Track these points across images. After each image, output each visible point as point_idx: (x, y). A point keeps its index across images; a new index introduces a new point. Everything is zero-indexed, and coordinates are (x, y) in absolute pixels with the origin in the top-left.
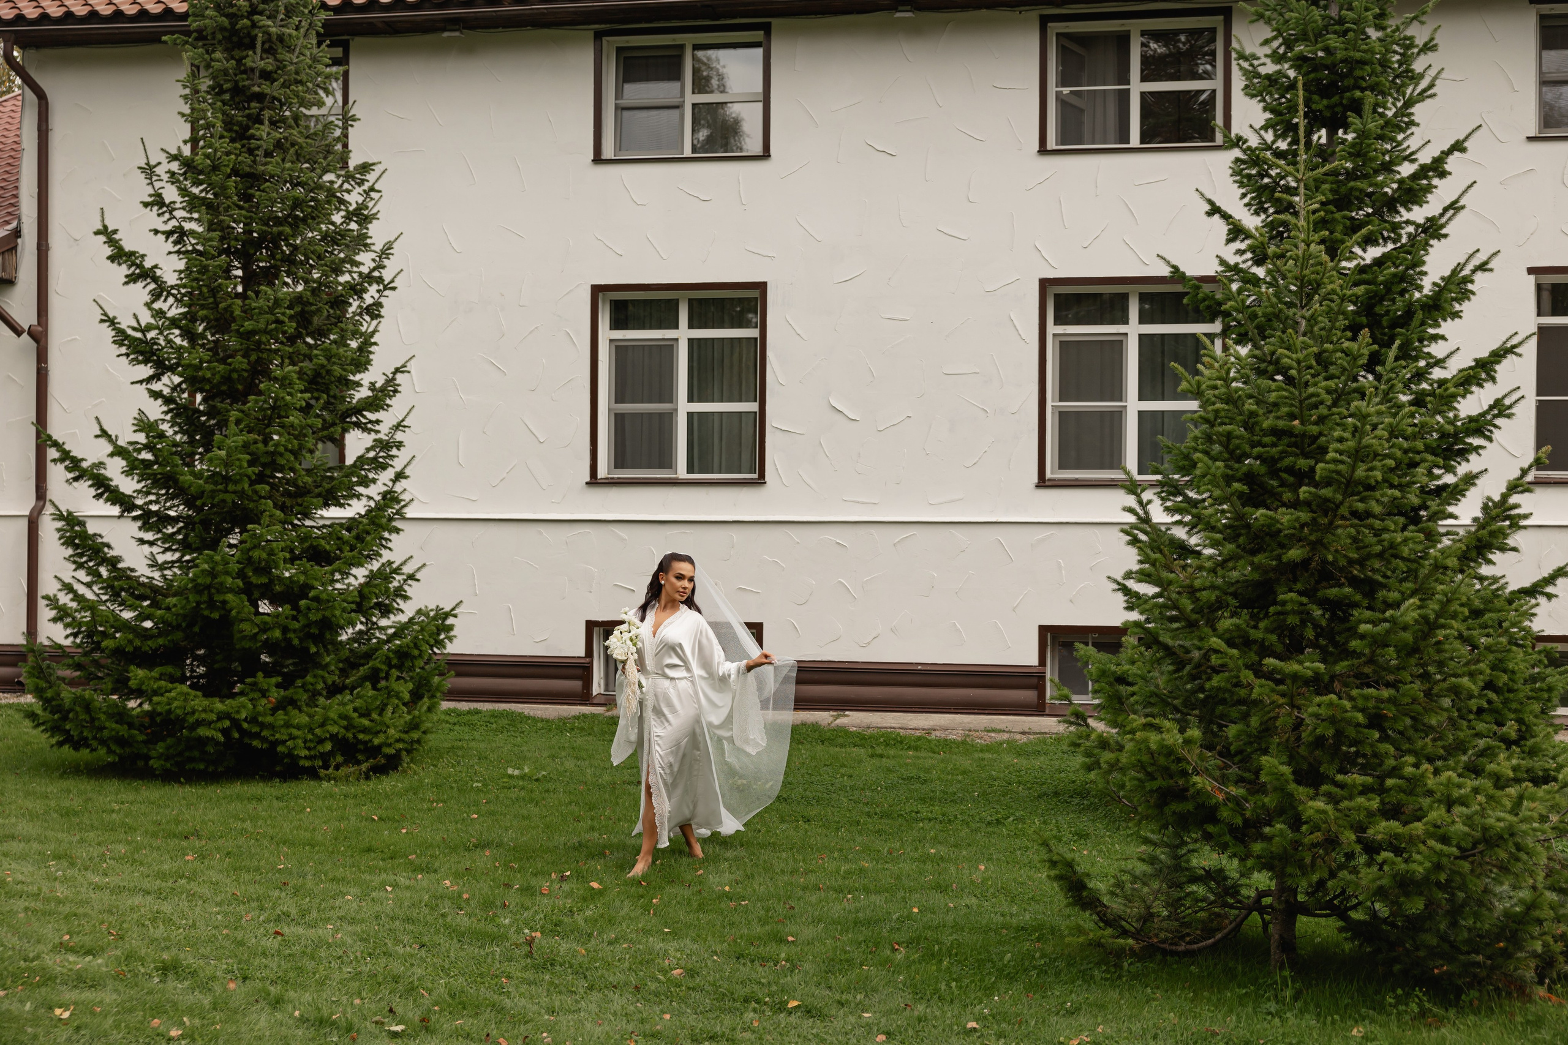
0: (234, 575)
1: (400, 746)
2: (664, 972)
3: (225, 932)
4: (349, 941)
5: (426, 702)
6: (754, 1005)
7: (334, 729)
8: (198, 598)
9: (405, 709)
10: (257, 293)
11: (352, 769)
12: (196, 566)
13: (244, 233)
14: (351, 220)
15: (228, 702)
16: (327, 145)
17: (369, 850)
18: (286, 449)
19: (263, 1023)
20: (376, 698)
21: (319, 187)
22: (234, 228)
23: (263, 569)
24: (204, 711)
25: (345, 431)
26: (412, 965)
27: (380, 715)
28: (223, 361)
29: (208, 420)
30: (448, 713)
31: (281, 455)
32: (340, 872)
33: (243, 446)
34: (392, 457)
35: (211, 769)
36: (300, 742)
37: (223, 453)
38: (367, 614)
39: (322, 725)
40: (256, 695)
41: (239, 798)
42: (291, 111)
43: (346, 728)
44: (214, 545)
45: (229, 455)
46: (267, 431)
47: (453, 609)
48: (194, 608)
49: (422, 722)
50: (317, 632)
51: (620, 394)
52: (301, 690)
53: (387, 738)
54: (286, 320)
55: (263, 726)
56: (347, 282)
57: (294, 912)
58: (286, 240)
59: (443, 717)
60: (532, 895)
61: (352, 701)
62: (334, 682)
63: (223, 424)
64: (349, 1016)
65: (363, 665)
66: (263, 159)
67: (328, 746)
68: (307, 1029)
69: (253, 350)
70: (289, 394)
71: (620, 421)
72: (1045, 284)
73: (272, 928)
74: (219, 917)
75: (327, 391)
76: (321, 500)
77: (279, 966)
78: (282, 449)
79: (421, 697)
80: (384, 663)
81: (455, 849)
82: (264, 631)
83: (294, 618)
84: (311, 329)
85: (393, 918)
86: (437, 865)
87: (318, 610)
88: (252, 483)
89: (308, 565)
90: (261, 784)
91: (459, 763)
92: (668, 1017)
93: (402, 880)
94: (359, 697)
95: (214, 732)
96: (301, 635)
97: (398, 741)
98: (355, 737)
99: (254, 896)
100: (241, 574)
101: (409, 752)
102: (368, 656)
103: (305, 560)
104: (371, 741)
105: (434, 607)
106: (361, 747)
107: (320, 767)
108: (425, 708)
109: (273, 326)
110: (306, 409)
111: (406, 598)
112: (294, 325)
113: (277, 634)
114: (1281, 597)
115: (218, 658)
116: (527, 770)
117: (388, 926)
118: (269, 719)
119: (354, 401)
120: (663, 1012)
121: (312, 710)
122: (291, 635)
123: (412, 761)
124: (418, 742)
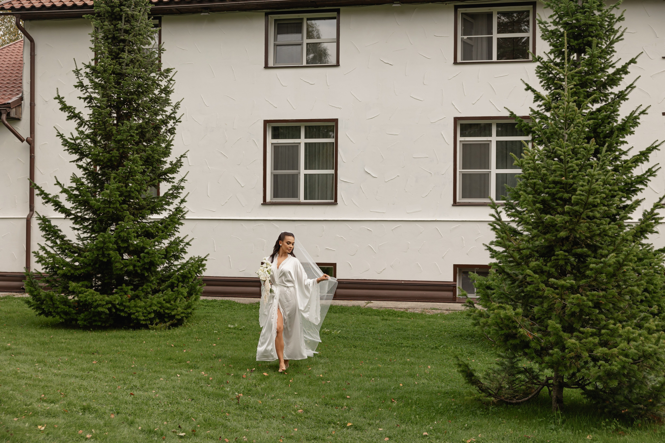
0: (113, 243)
1: (183, 315)
2: (295, 411)
3: (110, 393)
4: (162, 397)
5: (194, 297)
6: (333, 425)
7: (155, 308)
8: (98, 253)
9: (185, 300)
10: (123, 124)
11: (163, 325)
12: (97, 239)
13: (117, 98)
14: (162, 93)
15: (111, 296)
16: (152, 61)
17: (170, 359)
18: (135, 190)
19: (125, 432)
20: (173, 295)
21: (149, 79)
22: (113, 96)
23: (125, 240)
24: (100, 300)
25: (160, 182)
26: (188, 408)
27: (175, 302)
28: (108, 152)
29: (102, 177)
30: (203, 301)
31: (133, 192)
32: (158, 368)
33: (117, 189)
34: (180, 193)
35: (103, 325)
36: (141, 313)
37: (108, 191)
38: (169, 260)
39: (150, 306)
40: (123, 294)
41: (115, 337)
42: (137, 47)
43: (160, 308)
44: (104, 230)
45: (111, 192)
46: (127, 182)
47: (205, 257)
48: (96, 257)
49: (192, 305)
50: (148, 267)
51: (276, 167)
52: (141, 292)
53: (178, 312)
54: (135, 135)
55: (125, 306)
56: (160, 119)
57: (138, 385)
58: (135, 101)
59: (201, 303)
60: (239, 378)
61: (163, 296)
62: (155, 288)
63: (108, 179)
64: (162, 429)
65: (167, 281)
66: (125, 67)
67: (153, 315)
68: (144, 434)
69: (121, 148)
70: (136, 166)
71: (276, 178)
72: (456, 119)
73: (129, 392)
74: (107, 387)
75: (152, 165)
76: (150, 211)
77: (132, 408)
78: (133, 190)
79: (192, 295)
80: (176, 280)
81: (206, 359)
82: (126, 266)
83: (138, 261)
84: (145, 139)
85: (180, 388)
86: (198, 365)
87: (148, 257)
88: (121, 204)
89: (144, 239)
90: (124, 331)
91: (208, 322)
92: (296, 430)
93: (184, 372)
94: (166, 294)
95: (104, 309)
96: (141, 268)
97: (182, 313)
98: (164, 311)
99: (122, 379)
100: (116, 243)
101: (187, 318)
102: (169, 277)
103: (143, 236)
104: (170, 313)
105: (197, 256)
106: (166, 315)
107: (149, 324)
108: (193, 299)
109: (130, 137)
110: (143, 173)
111: (185, 253)
112: (138, 137)
113: (131, 268)
114: (556, 253)
115: (107, 278)
116: (236, 325)
117: (178, 391)
118: (128, 304)
119: (164, 169)
120: (294, 428)
121: (146, 300)
122: (137, 268)
123: (188, 321)
124: (191, 313)
